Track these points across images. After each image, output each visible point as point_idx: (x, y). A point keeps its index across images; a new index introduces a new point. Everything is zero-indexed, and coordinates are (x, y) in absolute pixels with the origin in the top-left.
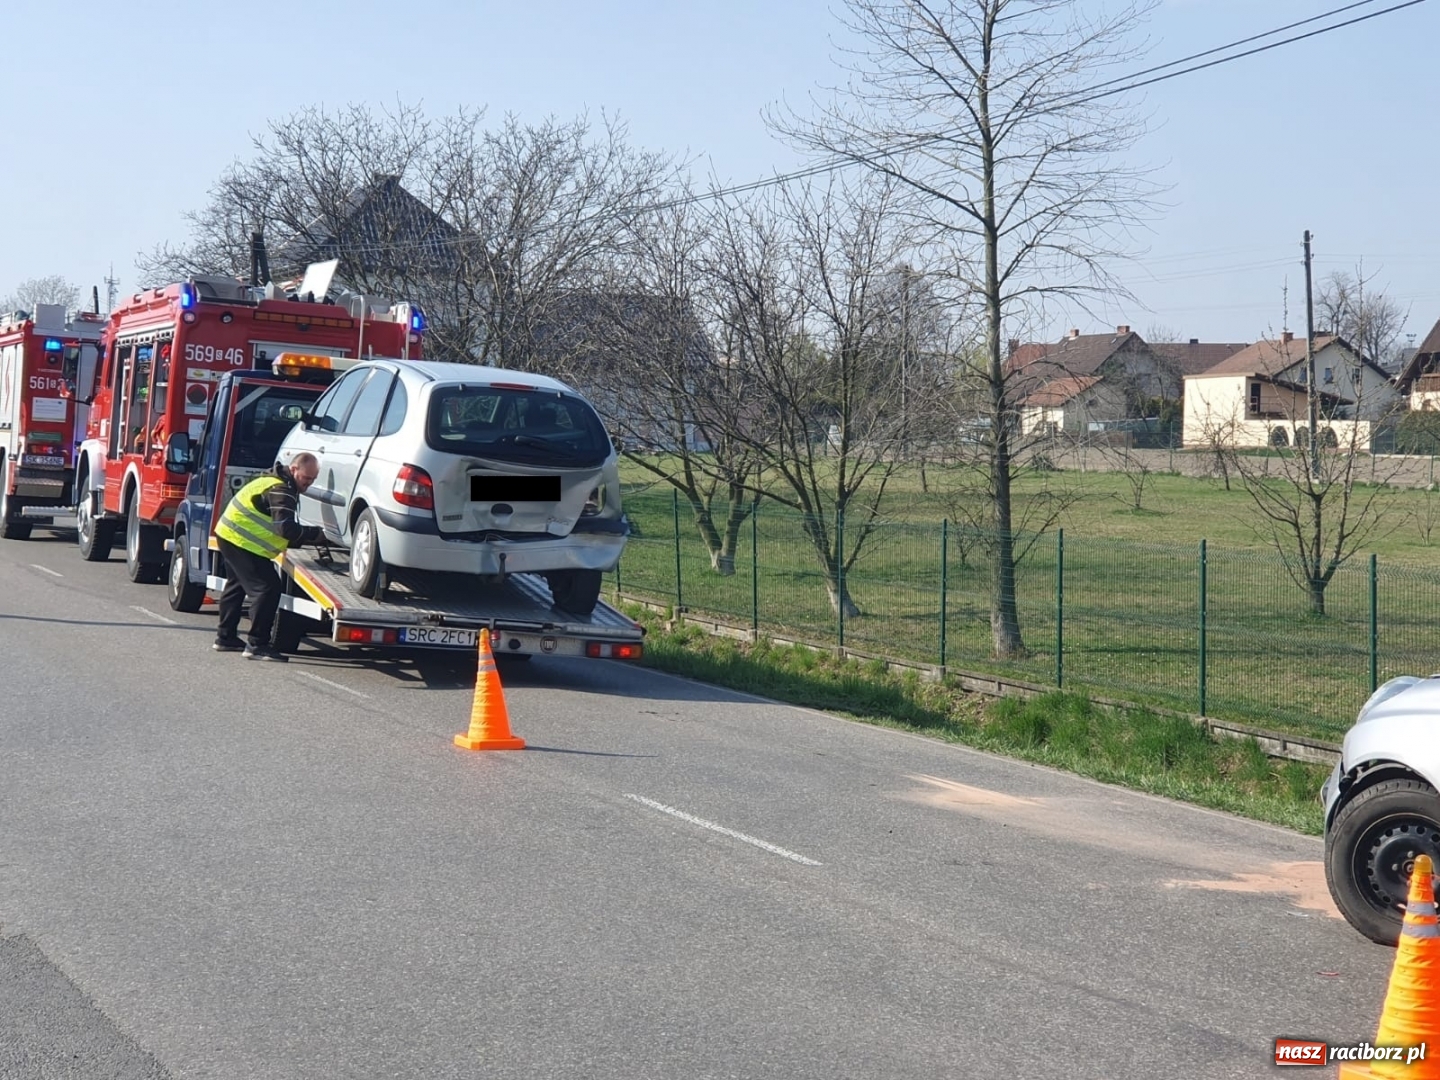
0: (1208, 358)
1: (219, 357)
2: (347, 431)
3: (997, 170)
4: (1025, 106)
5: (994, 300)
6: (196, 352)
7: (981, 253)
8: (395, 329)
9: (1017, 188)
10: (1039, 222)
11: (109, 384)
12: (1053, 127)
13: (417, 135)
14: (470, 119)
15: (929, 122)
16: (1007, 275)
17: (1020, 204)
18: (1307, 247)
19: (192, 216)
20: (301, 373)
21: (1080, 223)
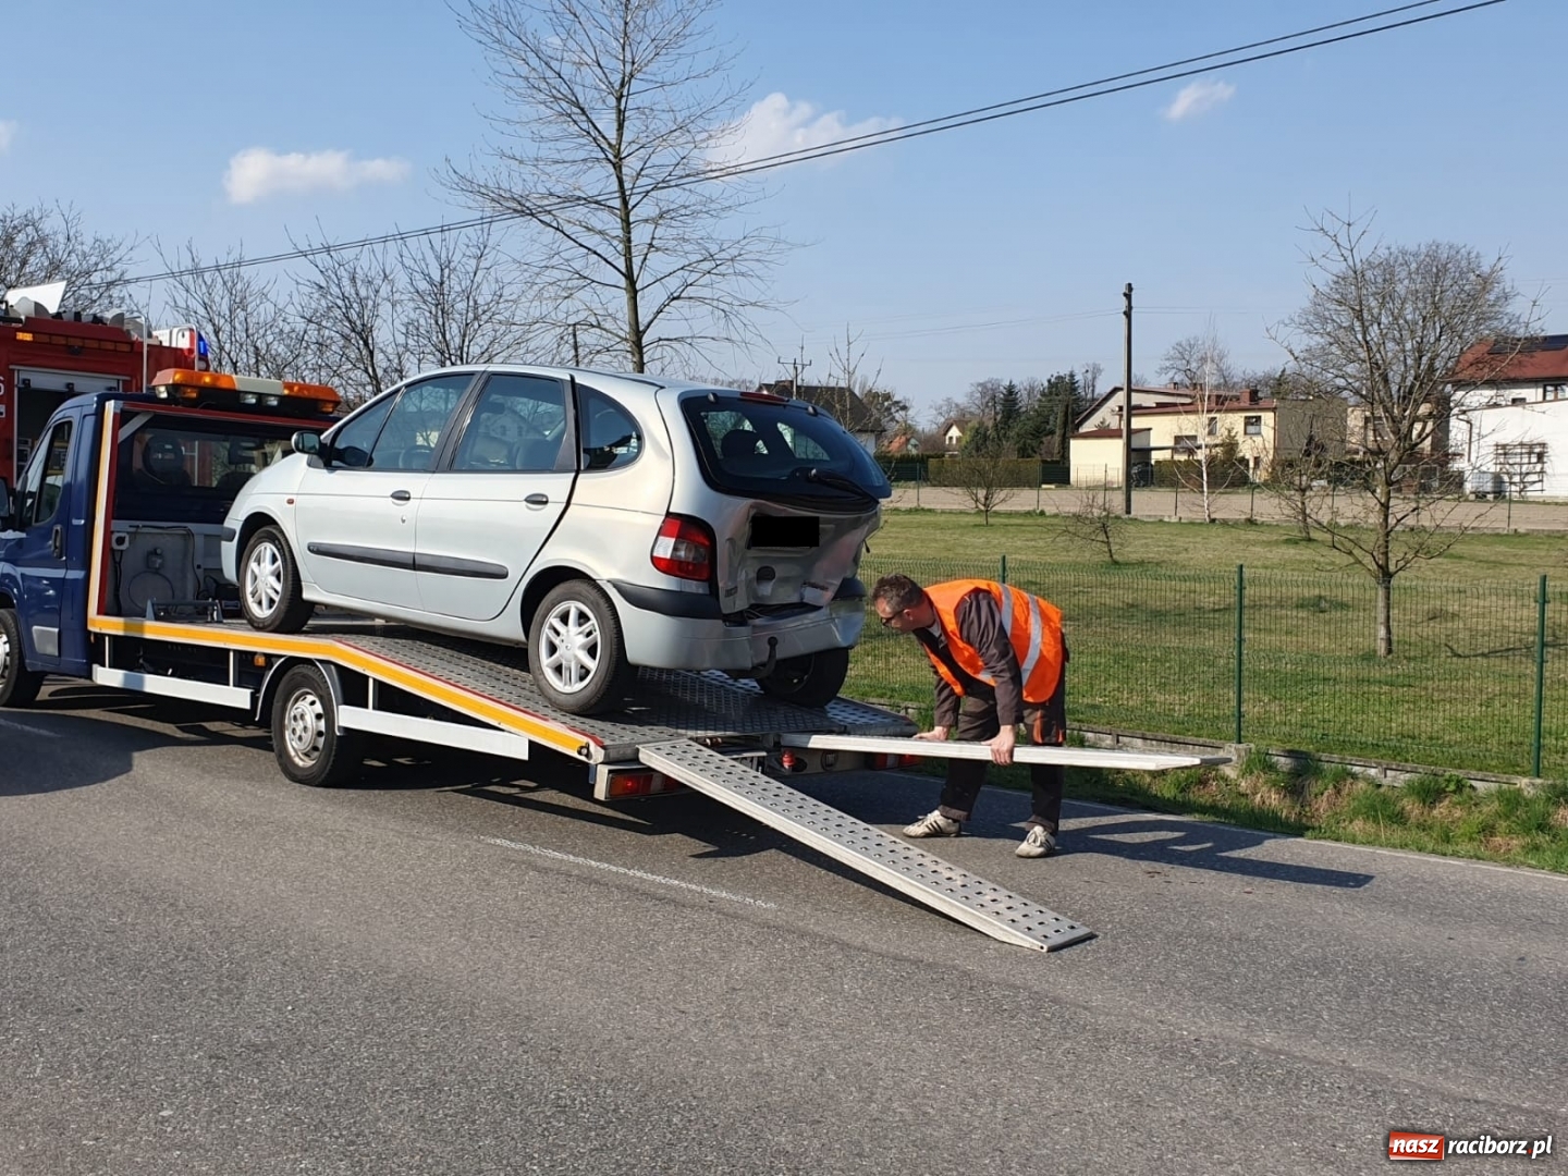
2: (455, 466)
5: (638, 347)
20: (199, 395)
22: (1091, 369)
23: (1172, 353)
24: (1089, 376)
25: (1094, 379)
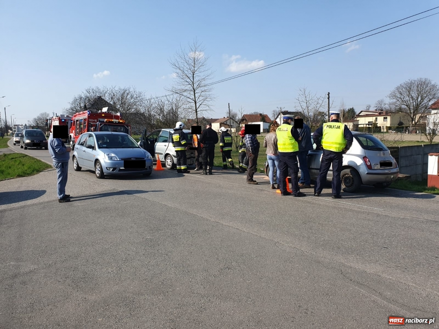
0: (215, 121)
1: (94, 120)
3: (196, 94)
4: (199, 86)
5: (196, 112)
6: (90, 120)
7: (194, 105)
8: (118, 116)
9: (198, 97)
10: (202, 101)
11: (74, 125)
12: (203, 89)
13: (106, 90)
14: (114, 87)
15: (186, 88)
16: (198, 108)
17: (199, 99)
18: (229, 105)
19: (69, 103)
21: (207, 101)
22: (368, 106)
23: (377, 103)
24: (368, 107)
25: (369, 108)
